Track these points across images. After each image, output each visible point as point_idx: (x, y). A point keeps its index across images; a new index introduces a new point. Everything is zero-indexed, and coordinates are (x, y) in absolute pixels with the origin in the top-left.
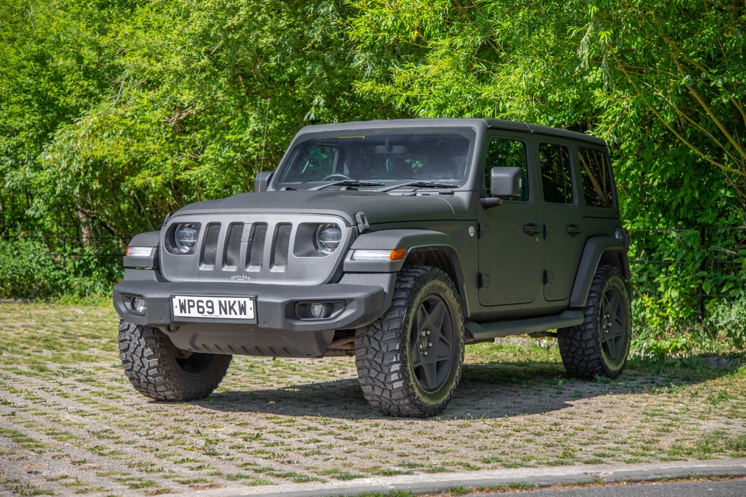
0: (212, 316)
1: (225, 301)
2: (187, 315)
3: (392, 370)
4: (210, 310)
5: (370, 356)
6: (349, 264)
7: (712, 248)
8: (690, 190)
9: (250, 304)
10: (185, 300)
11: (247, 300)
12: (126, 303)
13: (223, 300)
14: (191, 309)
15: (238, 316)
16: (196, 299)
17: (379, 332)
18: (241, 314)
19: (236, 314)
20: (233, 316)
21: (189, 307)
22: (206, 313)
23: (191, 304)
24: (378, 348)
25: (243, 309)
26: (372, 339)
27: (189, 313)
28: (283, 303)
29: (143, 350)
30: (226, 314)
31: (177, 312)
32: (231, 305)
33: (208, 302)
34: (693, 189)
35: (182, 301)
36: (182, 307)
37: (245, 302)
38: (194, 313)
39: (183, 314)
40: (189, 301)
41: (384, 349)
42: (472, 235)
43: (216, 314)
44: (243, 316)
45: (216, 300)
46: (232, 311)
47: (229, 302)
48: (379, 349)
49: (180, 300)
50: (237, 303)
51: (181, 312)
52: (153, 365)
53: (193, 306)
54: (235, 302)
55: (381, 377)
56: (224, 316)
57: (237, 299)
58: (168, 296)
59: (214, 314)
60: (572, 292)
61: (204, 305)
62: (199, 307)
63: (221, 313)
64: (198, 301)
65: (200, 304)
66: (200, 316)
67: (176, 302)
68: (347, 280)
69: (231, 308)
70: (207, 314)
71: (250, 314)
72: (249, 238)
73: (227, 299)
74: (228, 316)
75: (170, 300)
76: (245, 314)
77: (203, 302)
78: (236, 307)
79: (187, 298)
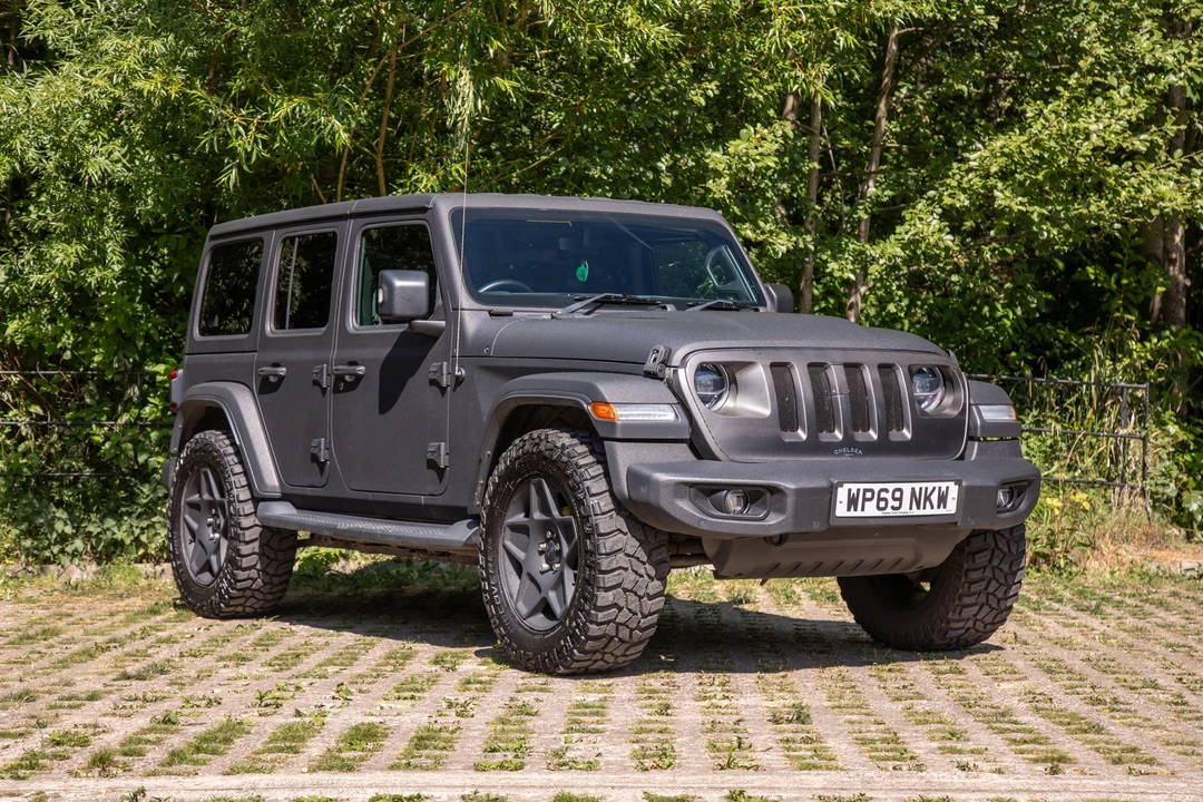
0: (897, 513)
1: (921, 489)
2: (859, 513)
4: (897, 504)
9: (953, 492)
11: (951, 484)
13: (917, 486)
14: (867, 503)
15: (936, 511)
16: (876, 487)
18: (939, 507)
19: (932, 508)
20: (928, 511)
21: (865, 500)
22: (889, 510)
23: (869, 495)
25: (943, 500)
27: (863, 509)
30: (918, 508)
31: (841, 510)
32: (928, 493)
33: (896, 490)
35: (854, 491)
36: (852, 502)
37: (948, 488)
38: (871, 510)
39: (852, 513)
40: (866, 491)
43: (905, 510)
44: (942, 511)
45: (907, 488)
46: (928, 503)
47: (926, 489)
49: (850, 490)
50: (936, 492)
51: (849, 510)
53: (872, 499)
54: (934, 489)
56: (915, 512)
57: (937, 485)
58: (830, 483)
59: (901, 510)
61: (888, 496)
62: (879, 499)
63: (911, 508)
64: (880, 491)
65: (883, 495)
66: (880, 513)
67: (843, 494)
69: (928, 498)
70: (891, 511)
71: (951, 507)
73: (924, 485)
74: (921, 512)
76: (945, 507)
78: (935, 498)
79: (863, 486)
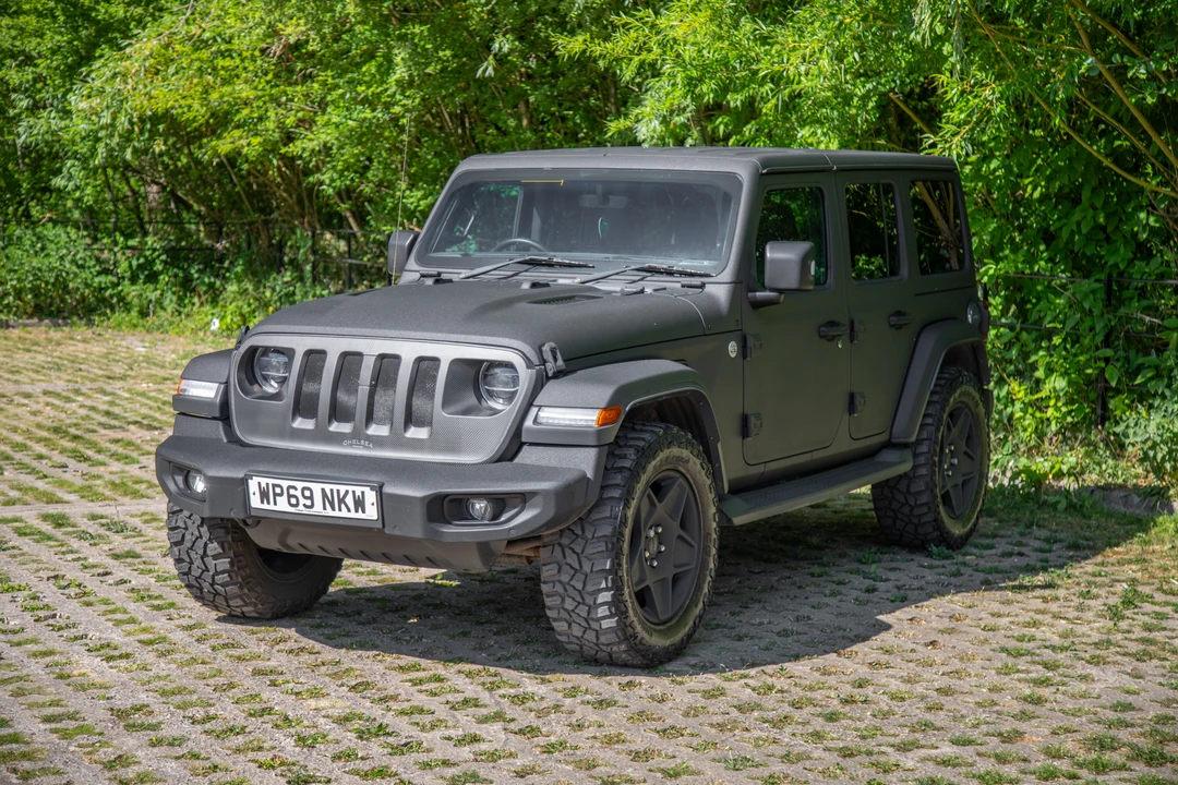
0: (310, 511)
1: (332, 490)
2: (271, 507)
3: (599, 601)
4: (308, 503)
5: (565, 578)
6: (530, 430)
7: (1122, 311)
8: (1091, 212)
9: (371, 497)
10: (267, 484)
11: (367, 490)
12: (177, 478)
13: (328, 487)
14: (278, 498)
15: (353, 515)
16: (285, 484)
17: (580, 540)
18: (357, 511)
19: (349, 510)
20: (344, 513)
21: (275, 495)
22: (301, 507)
23: (278, 490)
24: (577, 566)
25: (360, 504)
26: (568, 551)
27: (275, 504)
28: (424, 498)
29: (206, 545)
30: (333, 509)
31: (255, 502)
32: (341, 496)
33: (304, 489)
34: (1095, 208)
35: (263, 485)
36: (264, 495)
37: (363, 493)
38: (282, 505)
39: (265, 506)
40: (274, 486)
41: (587, 567)
42: (733, 355)
43: (318, 509)
44: (360, 515)
45: (317, 488)
46: (343, 506)
47: (338, 491)
48: (578, 568)
49: (259, 483)
50: (350, 496)
51: (262, 502)
52: (222, 569)
53: (281, 495)
54: (347, 492)
55: (582, 610)
56: (329, 512)
57: (350, 488)
58: (241, 475)
59: (314, 509)
60: (894, 418)
61: (298, 493)
62: (290, 496)
63: (325, 508)
64: (289, 487)
65: (292, 492)
66: (292, 510)
67: (253, 485)
68: (528, 456)
69: (342, 501)
70: (304, 508)
71: (371, 513)
72: (371, 381)
73: (335, 487)
74: (336, 513)
75: (244, 482)
76: (364, 512)
77: (296, 489)
78: (350, 500)
79: (271, 481)
